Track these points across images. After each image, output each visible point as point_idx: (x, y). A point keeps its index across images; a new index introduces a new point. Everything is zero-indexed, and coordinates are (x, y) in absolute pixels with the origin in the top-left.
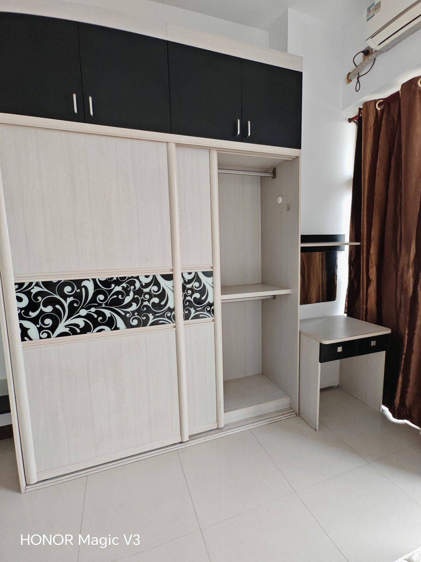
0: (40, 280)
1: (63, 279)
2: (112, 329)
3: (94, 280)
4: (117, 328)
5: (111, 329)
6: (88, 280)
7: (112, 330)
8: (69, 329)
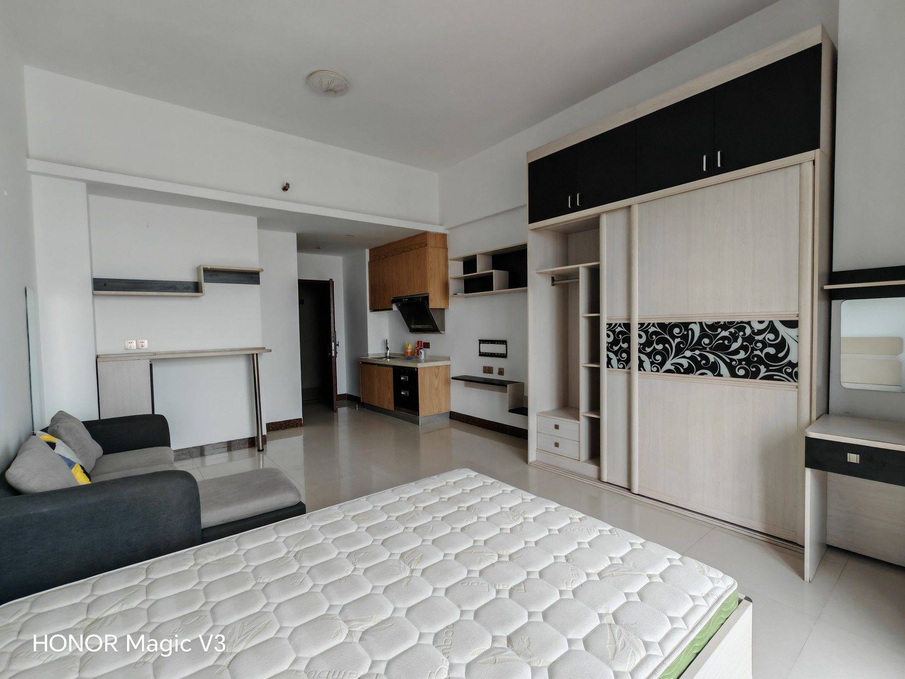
0: (656, 322)
1: (673, 321)
2: (715, 374)
3: (701, 323)
4: (720, 375)
5: (713, 374)
6: (695, 323)
7: (714, 376)
8: (674, 367)
